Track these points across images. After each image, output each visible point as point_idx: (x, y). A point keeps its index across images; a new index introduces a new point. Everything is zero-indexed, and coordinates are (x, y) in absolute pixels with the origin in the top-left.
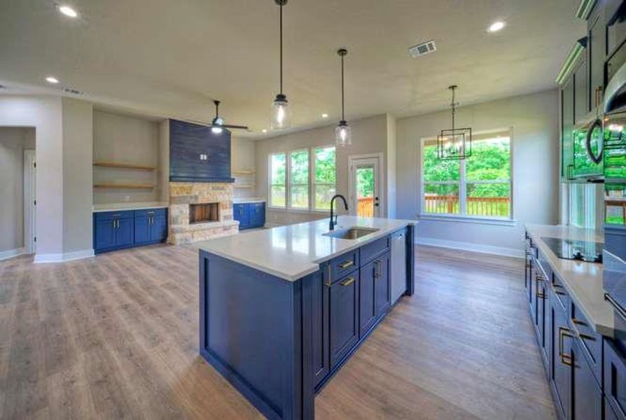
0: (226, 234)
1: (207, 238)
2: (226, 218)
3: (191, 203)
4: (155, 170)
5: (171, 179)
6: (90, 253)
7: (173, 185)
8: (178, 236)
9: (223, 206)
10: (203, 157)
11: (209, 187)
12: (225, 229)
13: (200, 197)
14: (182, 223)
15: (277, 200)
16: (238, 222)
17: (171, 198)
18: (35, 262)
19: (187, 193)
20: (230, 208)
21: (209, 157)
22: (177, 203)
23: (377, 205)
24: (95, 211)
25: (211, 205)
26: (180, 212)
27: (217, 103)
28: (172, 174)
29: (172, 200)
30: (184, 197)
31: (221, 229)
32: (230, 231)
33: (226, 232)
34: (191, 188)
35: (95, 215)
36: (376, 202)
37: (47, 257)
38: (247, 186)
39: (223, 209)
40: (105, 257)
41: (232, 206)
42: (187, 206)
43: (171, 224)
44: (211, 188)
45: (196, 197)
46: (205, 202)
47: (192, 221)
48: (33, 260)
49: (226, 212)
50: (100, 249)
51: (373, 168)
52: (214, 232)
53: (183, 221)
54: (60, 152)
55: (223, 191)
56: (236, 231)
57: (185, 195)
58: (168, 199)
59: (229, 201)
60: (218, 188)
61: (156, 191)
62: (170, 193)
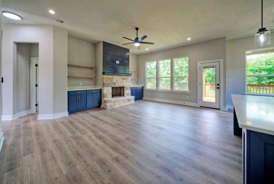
0: (129, 103)
1: (121, 105)
2: (128, 94)
3: (112, 87)
4: (94, 69)
5: (104, 73)
6: (66, 114)
7: (105, 76)
8: (108, 104)
9: (126, 88)
10: (118, 62)
11: (120, 78)
12: (129, 100)
13: (116, 83)
14: (108, 97)
15: (150, 86)
16: (134, 97)
17: (103, 84)
18: (38, 119)
19: (111, 81)
20: (129, 89)
21: (120, 62)
22: (106, 87)
23: (218, 88)
24: (69, 90)
25: (121, 88)
26: (107, 91)
27: (137, 29)
28: (104, 71)
29: (104, 85)
30: (110, 83)
31: (127, 100)
32: (130, 102)
33: (129, 102)
34: (113, 78)
35: (69, 92)
36: (217, 86)
37: (45, 116)
38: (134, 78)
39: (126, 90)
40: (74, 116)
41: (130, 88)
42: (111, 88)
43: (103, 97)
44: (121, 79)
45: (115, 84)
46: (118, 86)
47: (113, 96)
48: (37, 118)
49: (127, 92)
50: (71, 112)
51: (216, 67)
52: (124, 102)
53: (109, 96)
54: (52, 57)
55: (126, 81)
56: (133, 102)
57: (110, 82)
58: (102, 84)
59: (129, 86)
60: (124, 79)
61: (94, 80)
62: (103, 81)
